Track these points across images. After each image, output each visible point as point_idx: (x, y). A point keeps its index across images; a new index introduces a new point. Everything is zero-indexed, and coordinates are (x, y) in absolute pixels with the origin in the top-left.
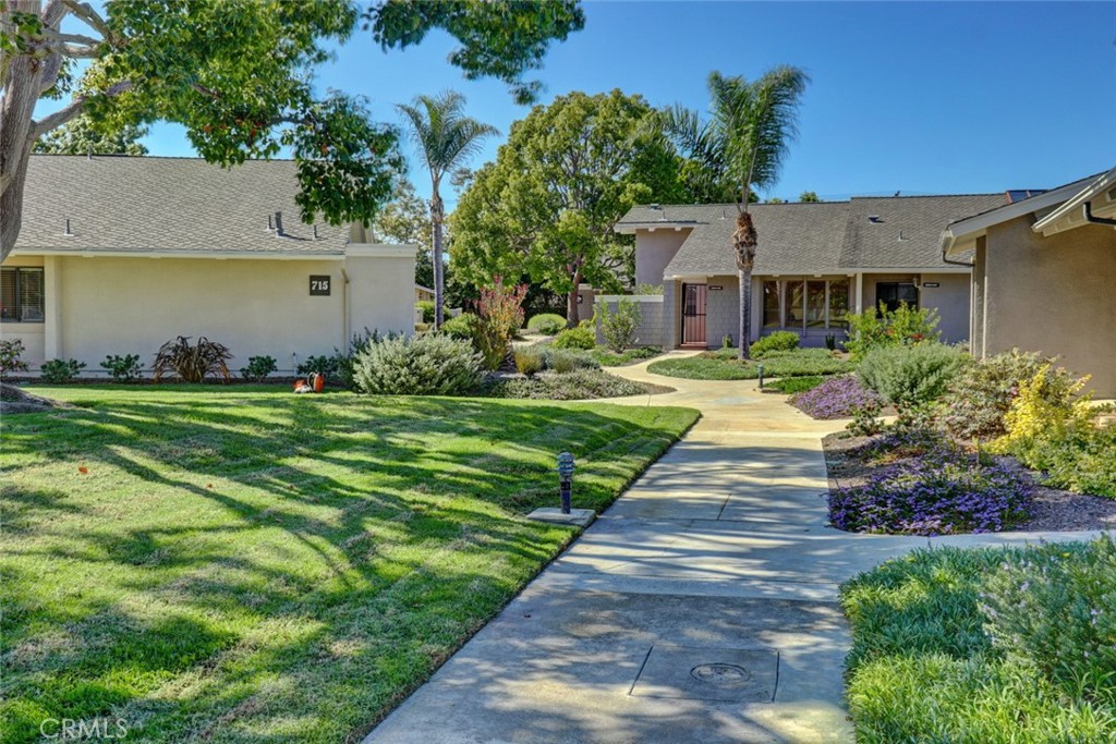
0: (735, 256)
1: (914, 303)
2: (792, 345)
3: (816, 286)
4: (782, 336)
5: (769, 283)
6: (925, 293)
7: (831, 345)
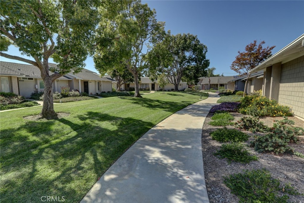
0: (208, 82)
1: (224, 86)
2: (213, 90)
3: (215, 85)
4: (212, 89)
5: (210, 84)
6: (225, 85)
7: (216, 90)
